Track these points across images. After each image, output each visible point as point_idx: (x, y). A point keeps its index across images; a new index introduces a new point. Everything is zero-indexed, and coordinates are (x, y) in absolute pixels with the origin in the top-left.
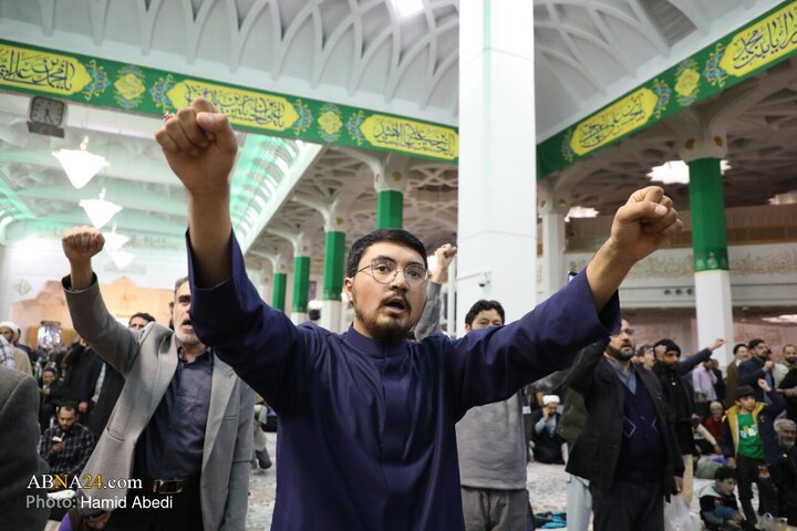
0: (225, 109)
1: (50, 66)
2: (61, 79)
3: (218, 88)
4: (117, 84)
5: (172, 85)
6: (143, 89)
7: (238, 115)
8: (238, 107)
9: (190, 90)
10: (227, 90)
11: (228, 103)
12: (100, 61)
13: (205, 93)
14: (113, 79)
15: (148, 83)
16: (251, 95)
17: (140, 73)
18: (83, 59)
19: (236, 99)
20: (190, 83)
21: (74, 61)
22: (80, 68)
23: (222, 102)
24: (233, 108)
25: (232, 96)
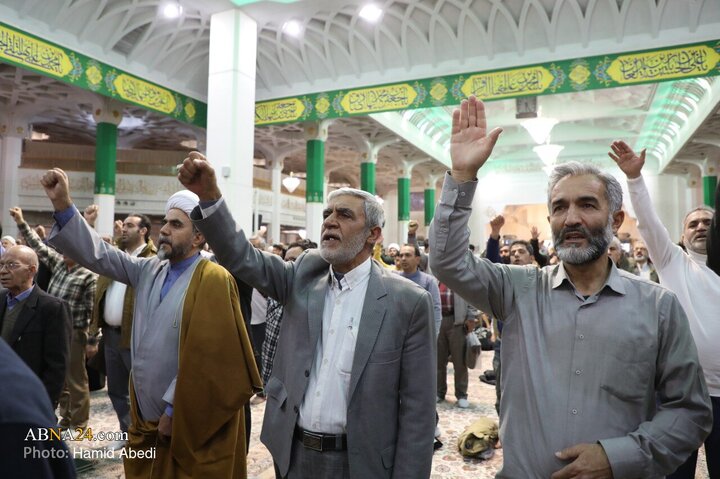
0: (653, 70)
1: (527, 76)
2: (534, 83)
3: (645, 55)
4: (571, 76)
5: (609, 64)
6: (589, 73)
7: (665, 71)
8: (663, 65)
9: (623, 64)
10: (651, 54)
11: (655, 64)
12: (557, 63)
13: (636, 63)
14: (568, 73)
15: (592, 69)
16: (673, 52)
17: (585, 63)
18: (546, 65)
19: (662, 59)
20: (622, 58)
21: (540, 68)
22: (545, 71)
23: (650, 65)
24: (660, 67)
25: (658, 58)
